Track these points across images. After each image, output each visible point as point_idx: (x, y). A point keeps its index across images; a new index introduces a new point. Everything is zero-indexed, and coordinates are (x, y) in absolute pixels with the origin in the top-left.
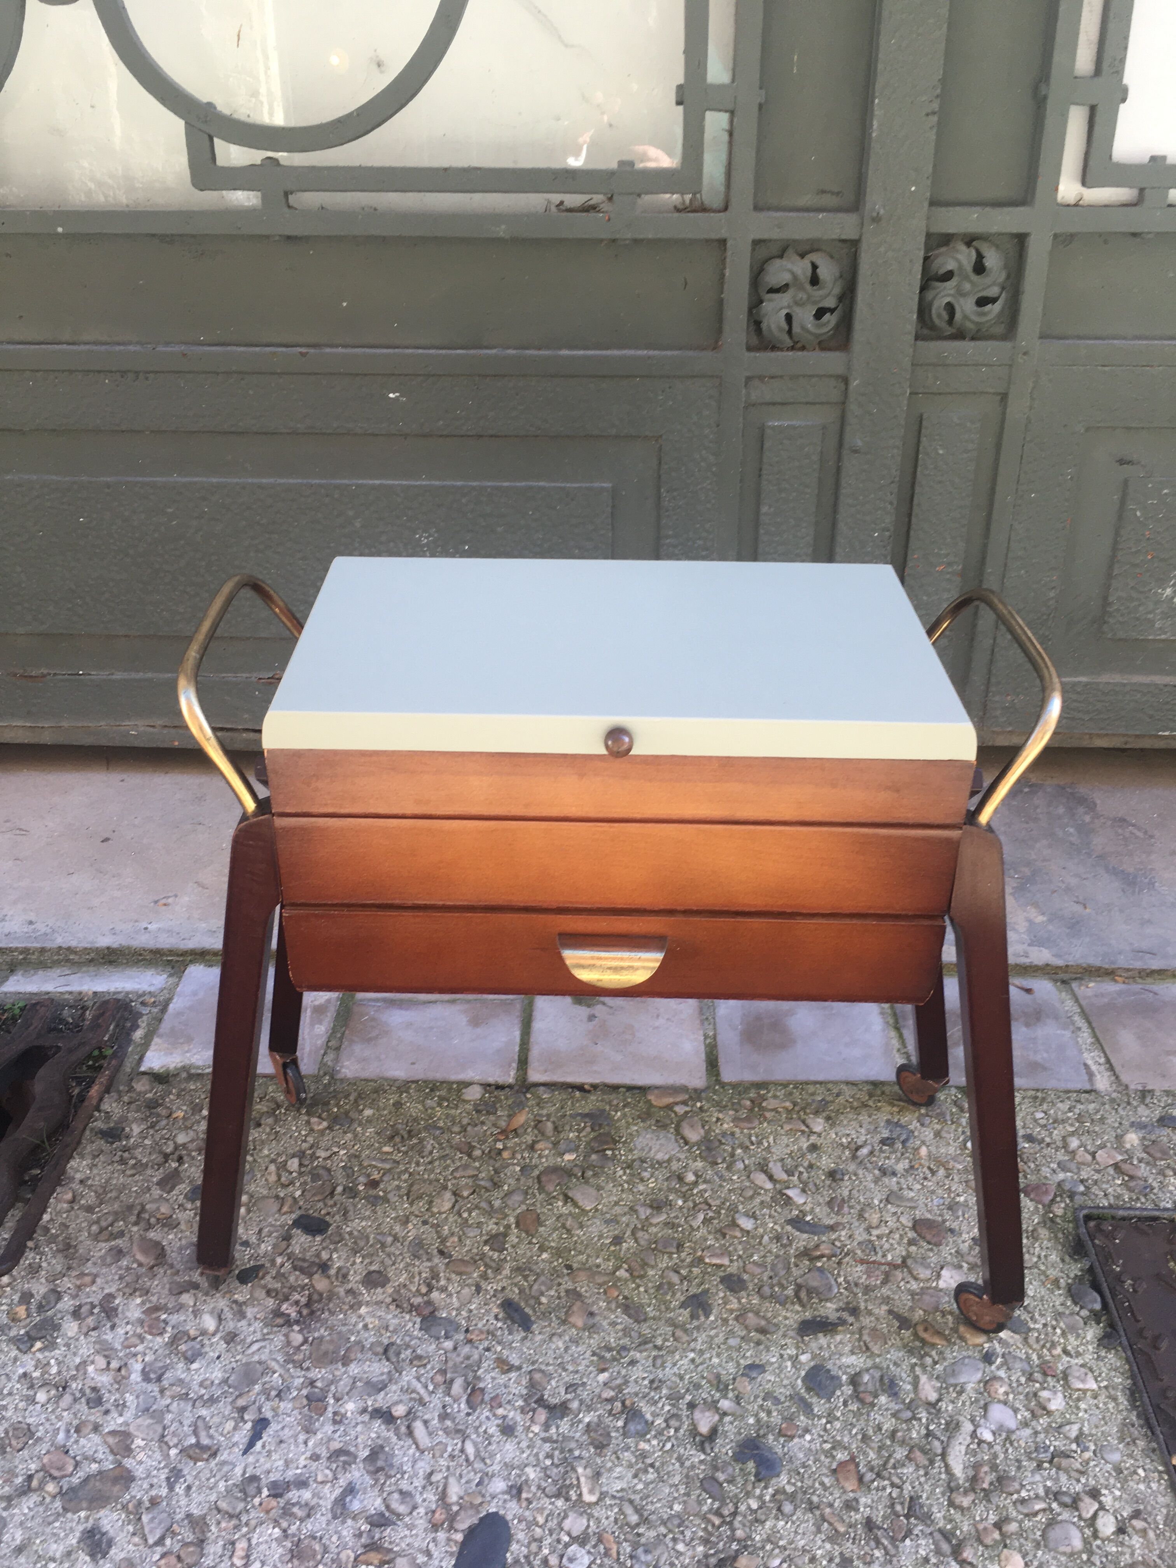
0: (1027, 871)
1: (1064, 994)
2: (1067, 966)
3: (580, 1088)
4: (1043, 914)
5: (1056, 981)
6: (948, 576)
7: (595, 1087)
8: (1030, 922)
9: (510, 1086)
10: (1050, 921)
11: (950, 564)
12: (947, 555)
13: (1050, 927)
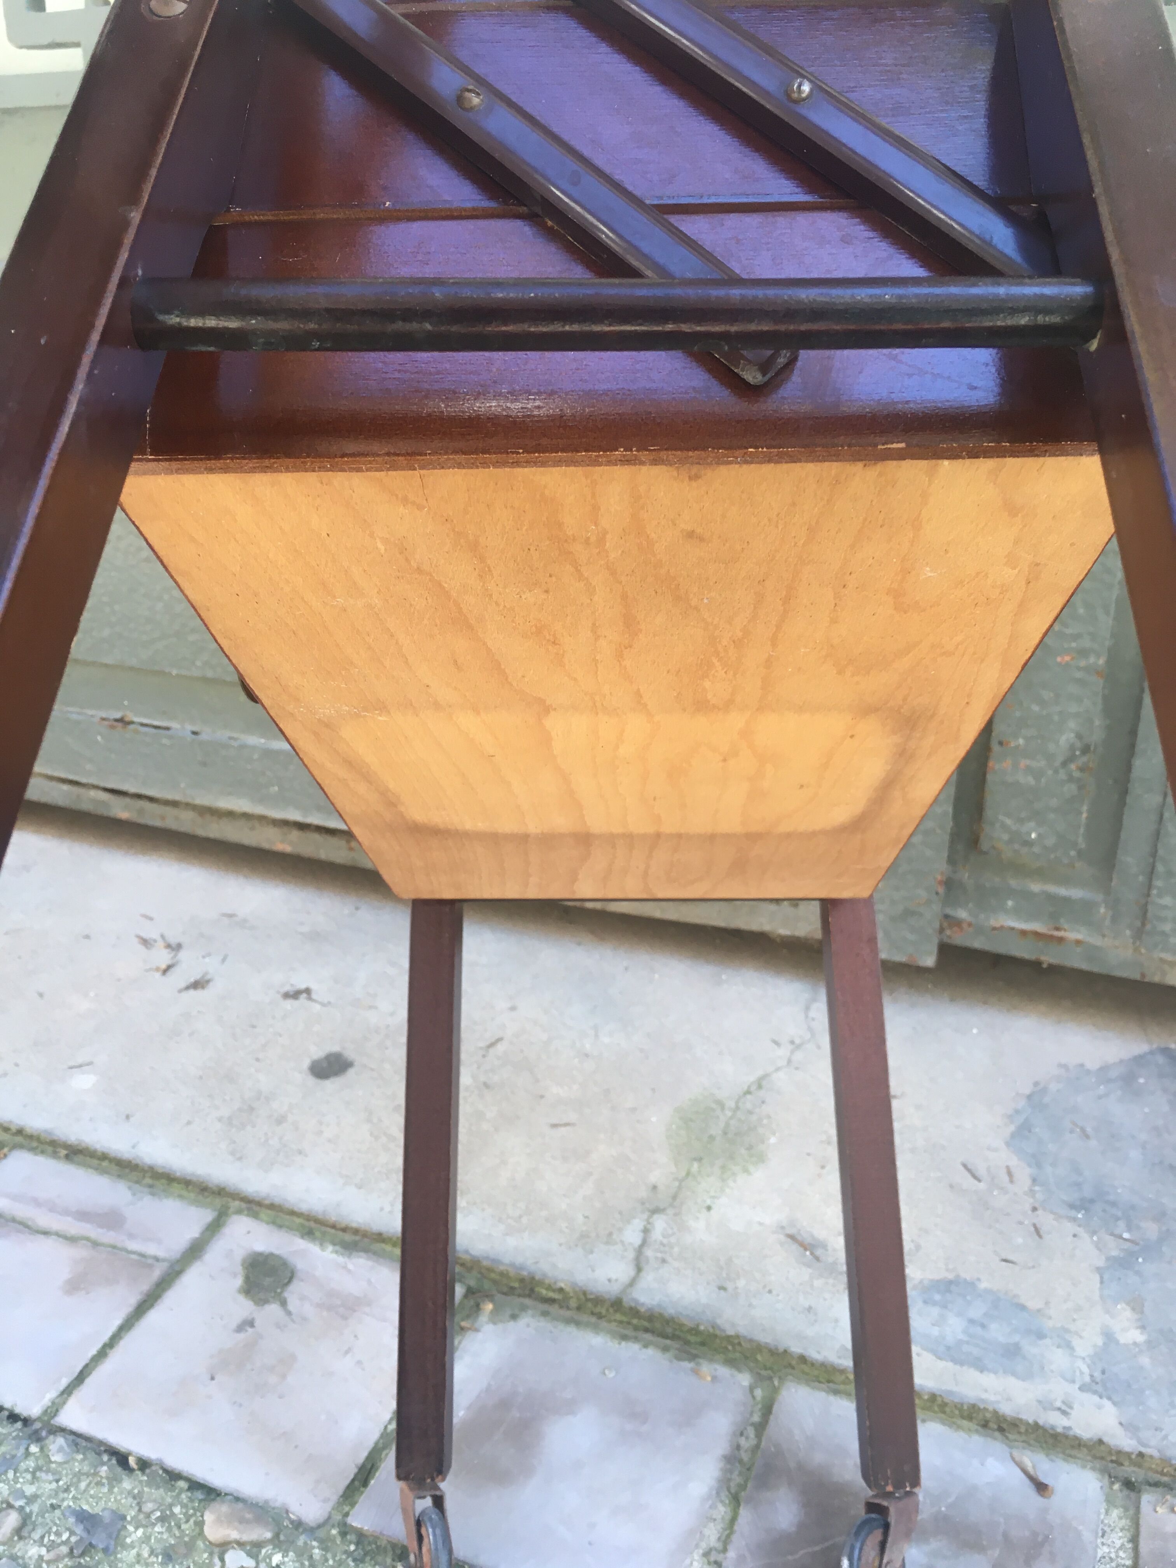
0: (1151, 1230)
1: (1115, 1513)
2: (1141, 1455)
3: (121, 1458)
4: (1143, 1328)
5: (1113, 1478)
6: (1079, 675)
7: (144, 1464)
8: (1109, 1337)
9: (26, 1421)
10: (1150, 1344)
11: (1083, 653)
12: (1076, 637)
13: (1145, 1360)
